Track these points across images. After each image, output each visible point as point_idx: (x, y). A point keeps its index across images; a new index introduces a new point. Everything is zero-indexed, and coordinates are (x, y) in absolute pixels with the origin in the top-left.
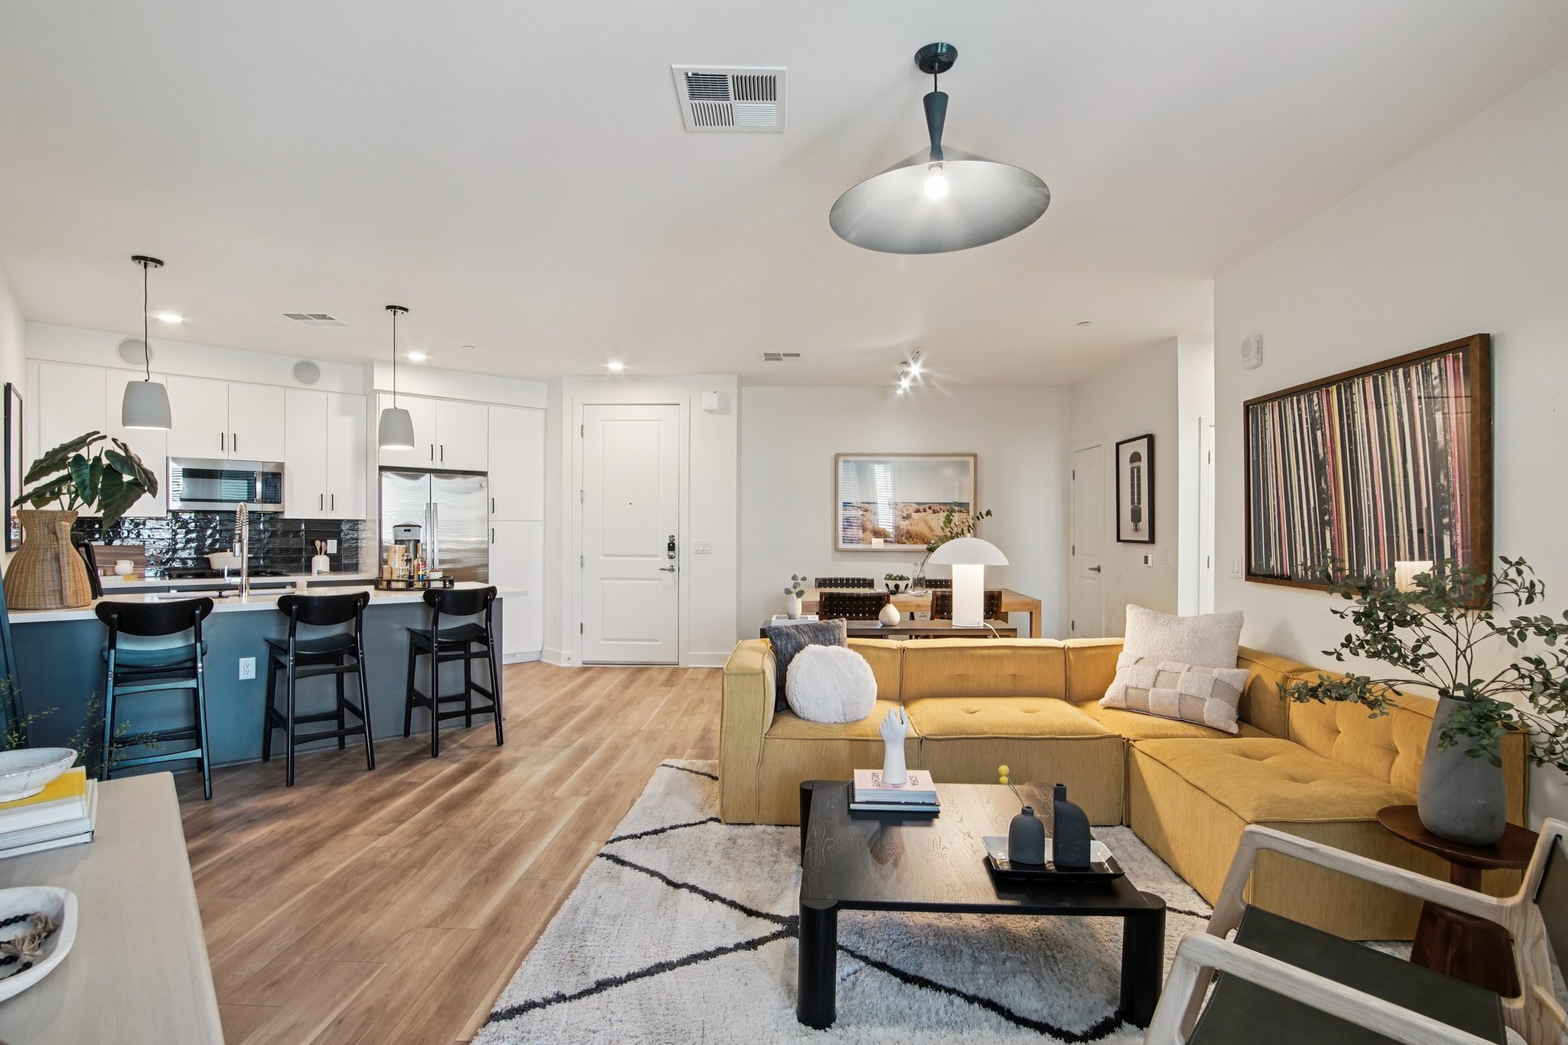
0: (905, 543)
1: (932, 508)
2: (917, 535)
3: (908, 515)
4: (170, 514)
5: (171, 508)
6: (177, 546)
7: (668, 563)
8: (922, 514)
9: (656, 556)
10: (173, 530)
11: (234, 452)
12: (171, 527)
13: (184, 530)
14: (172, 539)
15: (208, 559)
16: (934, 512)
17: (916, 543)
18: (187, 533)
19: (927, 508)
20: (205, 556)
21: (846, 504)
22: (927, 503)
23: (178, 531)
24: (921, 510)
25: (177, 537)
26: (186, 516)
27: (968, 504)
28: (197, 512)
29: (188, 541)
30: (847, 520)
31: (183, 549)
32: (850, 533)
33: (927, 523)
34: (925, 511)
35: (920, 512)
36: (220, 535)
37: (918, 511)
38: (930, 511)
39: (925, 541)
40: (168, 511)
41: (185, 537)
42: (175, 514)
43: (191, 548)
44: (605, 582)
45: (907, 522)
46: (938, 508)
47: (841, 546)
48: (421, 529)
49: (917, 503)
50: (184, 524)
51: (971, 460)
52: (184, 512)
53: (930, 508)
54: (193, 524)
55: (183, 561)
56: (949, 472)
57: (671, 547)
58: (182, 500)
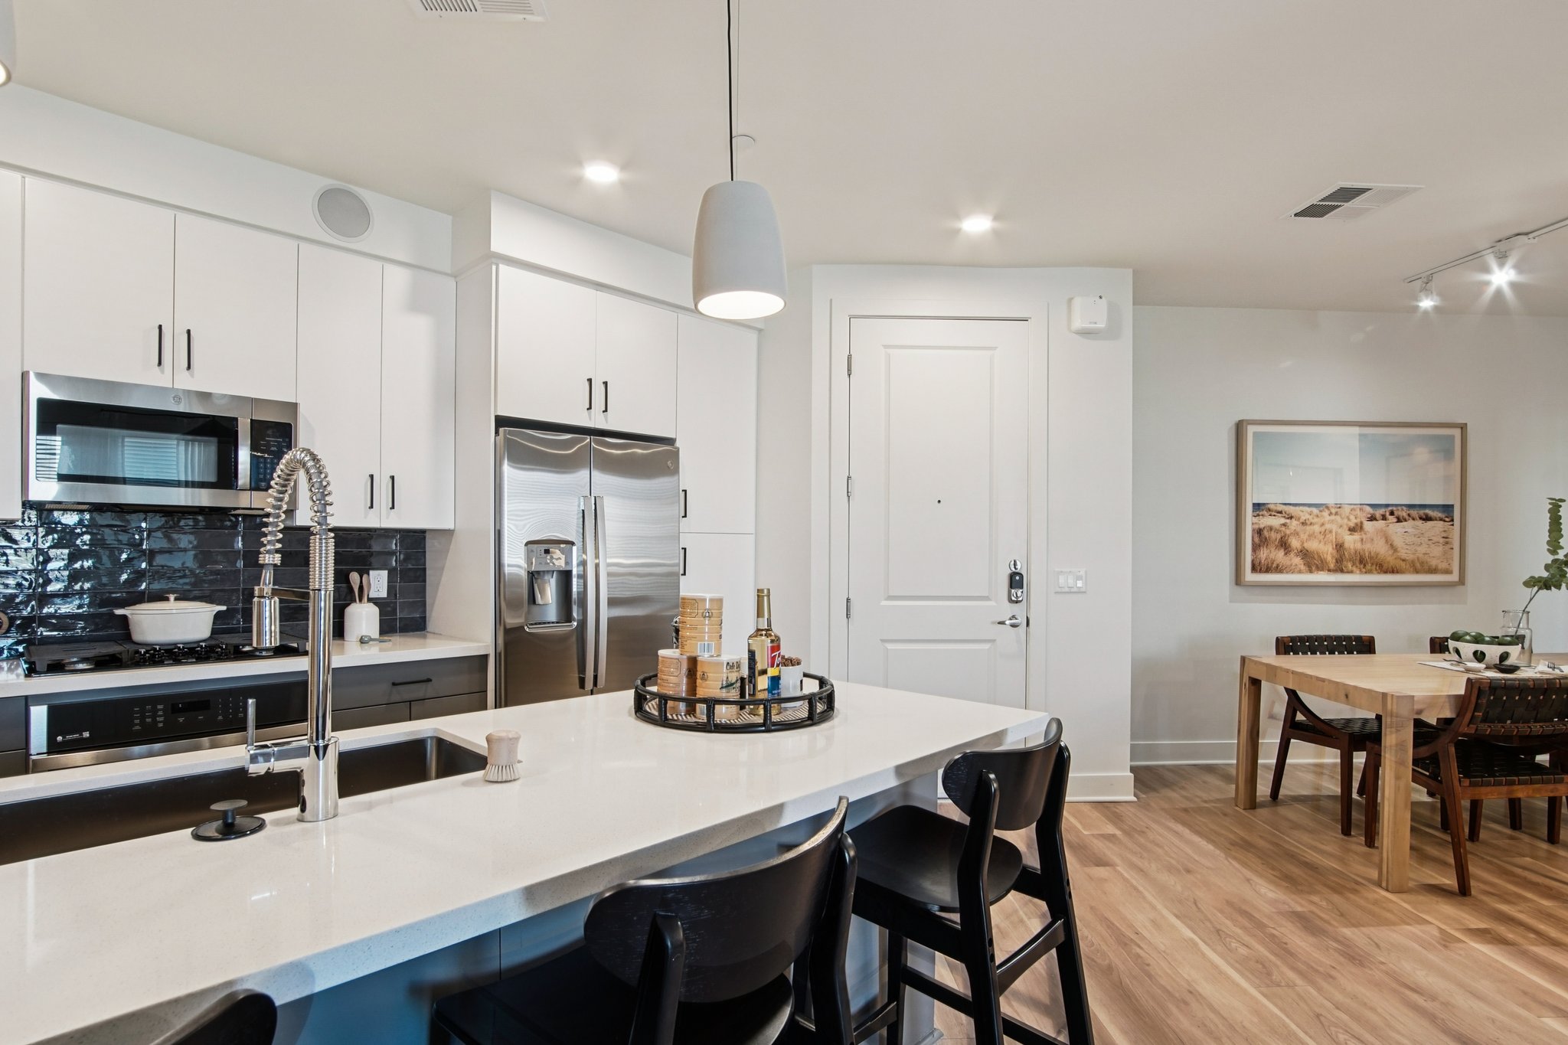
0: (1352, 572)
1: (1396, 513)
2: (1371, 558)
3: (1357, 524)
4: (33, 514)
5: (33, 496)
6: (50, 588)
7: (1006, 610)
8: (1381, 523)
9: (987, 598)
10: (40, 552)
11: (187, 373)
12: (36, 542)
13: (66, 551)
14: (35, 571)
15: (125, 618)
16: (1399, 520)
17: (1369, 572)
18: (73, 558)
19: (1388, 514)
20: (119, 612)
21: (1258, 507)
22: (1387, 506)
23: (52, 553)
24: (1378, 516)
25: (50, 566)
26: (70, 519)
27: (1452, 506)
28: (97, 508)
29: (75, 577)
30: (1259, 532)
31: (65, 595)
32: (1264, 554)
33: (1388, 540)
34: (1384, 518)
35: (1375, 519)
36: (150, 564)
37: (1372, 518)
38: (1392, 519)
39: (1385, 567)
40: (27, 505)
41: (66, 567)
42: (43, 509)
43: (81, 592)
44: (890, 646)
45: (1356, 536)
46: (1405, 514)
47: (1250, 576)
48: (575, 548)
49: (1372, 506)
50: (66, 538)
51: (1457, 432)
52: (66, 509)
53: (1392, 513)
54: (87, 537)
55: (64, 622)
56: (1422, 454)
57: (1016, 581)
58: (62, 478)
